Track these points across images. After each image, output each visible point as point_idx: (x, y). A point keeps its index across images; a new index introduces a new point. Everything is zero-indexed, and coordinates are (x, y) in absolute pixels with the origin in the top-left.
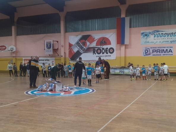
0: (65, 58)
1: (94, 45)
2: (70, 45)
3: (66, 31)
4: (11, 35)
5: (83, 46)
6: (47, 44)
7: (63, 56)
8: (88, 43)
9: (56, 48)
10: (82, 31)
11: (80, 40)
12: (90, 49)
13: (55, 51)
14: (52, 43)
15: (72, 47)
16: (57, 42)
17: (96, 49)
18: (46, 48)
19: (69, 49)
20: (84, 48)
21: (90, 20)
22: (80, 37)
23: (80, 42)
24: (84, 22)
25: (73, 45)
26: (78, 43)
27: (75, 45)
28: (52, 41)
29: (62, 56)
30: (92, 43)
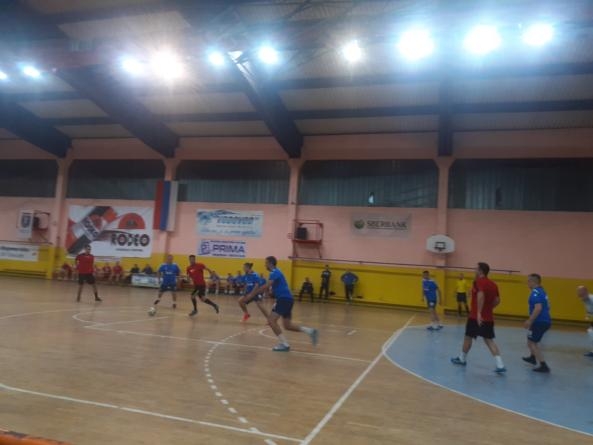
0: (58, 248)
1: (114, 226)
2: (71, 223)
3: (67, 195)
6: (23, 217)
7: (55, 245)
8: (104, 222)
9: (44, 227)
11: (90, 215)
12: (107, 234)
13: (40, 231)
14: (32, 216)
15: (74, 228)
16: (48, 214)
17: (118, 235)
19: (68, 231)
20: (97, 230)
22: (90, 209)
23: (89, 219)
25: (75, 223)
27: (79, 223)
28: (32, 212)
29: (51, 244)
30: (111, 223)
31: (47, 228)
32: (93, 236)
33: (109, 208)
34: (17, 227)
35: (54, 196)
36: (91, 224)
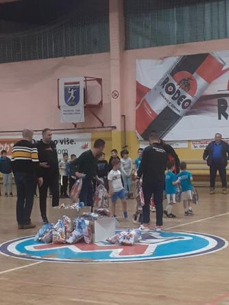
0: (124, 133)
1: (220, 86)
2: (141, 91)
3: (127, 45)
5: (183, 93)
6: (66, 90)
7: (119, 128)
8: (201, 82)
9: (96, 101)
10: (180, 41)
11: (173, 73)
12: (209, 102)
13: (92, 110)
14: (82, 86)
15: (147, 97)
16: (99, 81)
18: (62, 102)
19: (137, 103)
20: (189, 97)
22: (172, 62)
25: (149, 90)
26: (165, 83)
27: (155, 89)
28: (81, 79)
29: (115, 127)
30: (214, 82)
31: (101, 103)
32: (184, 107)
33: (207, 55)
34: (59, 107)
35: (108, 50)
36: (177, 87)
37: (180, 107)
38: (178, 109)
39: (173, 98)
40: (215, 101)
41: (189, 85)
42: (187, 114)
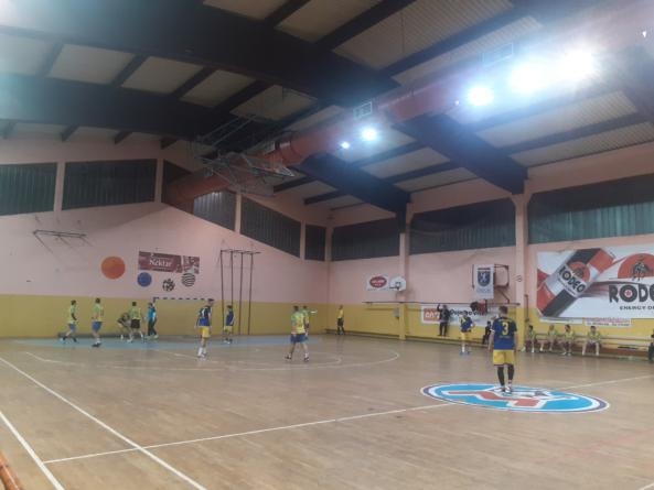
0: (527, 309)
1: (611, 274)
2: (542, 277)
3: (530, 240)
4: (397, 254)
5: (578, 279)
6: (479, 274)
7: (522, 305)
8: (593, 271)
9: (503, 283)
10: (575, 238)
11: (569, 263)
12: (601, 287)
13: (501, 290)
14: (492, 271)
15: (546, 281)
16: (507, 267)
17: (619, 287)
18: (476, 283)
19: (538, 286)
21: (599, 211)
22: (568, 254)
23: (568, 269)
24: (581, 215)
25: (548, 276)
27: (554, 275)
28: (491, 266)
29: (518, 304)
30: (605, 271)
31: (508, 285)
32: (578, 291)
33: (599, 249)
34: (473, 286)
35: (514, 244)
36: (572, 274)
37: (575, 291)
38: (574, 292)
39: (570, 283)
40: (607, 287)
41: (583, 273)
42: (581, 296)
